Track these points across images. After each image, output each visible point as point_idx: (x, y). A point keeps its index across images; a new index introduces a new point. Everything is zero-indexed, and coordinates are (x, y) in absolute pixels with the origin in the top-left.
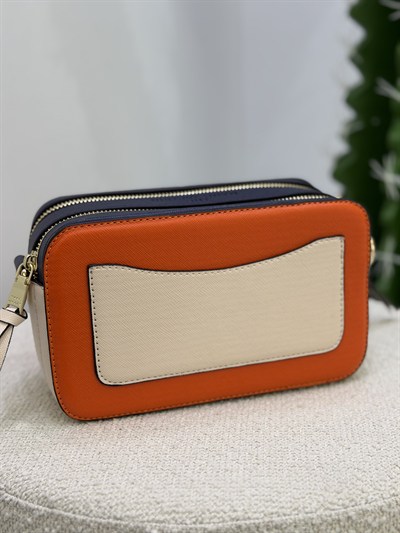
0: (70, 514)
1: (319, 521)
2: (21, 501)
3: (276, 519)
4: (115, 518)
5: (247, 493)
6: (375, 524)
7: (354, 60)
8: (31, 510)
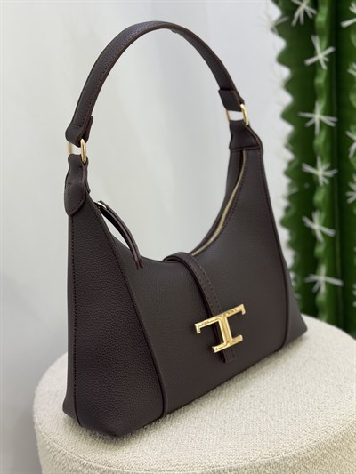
0: (120, 470)
1: (258, 466)
2: (93, 464)
3: (234, 465)
4: (145, 470)
5: (218, 451)
6: (290, 465)
7: (287, 147)
8: (99, 469)
